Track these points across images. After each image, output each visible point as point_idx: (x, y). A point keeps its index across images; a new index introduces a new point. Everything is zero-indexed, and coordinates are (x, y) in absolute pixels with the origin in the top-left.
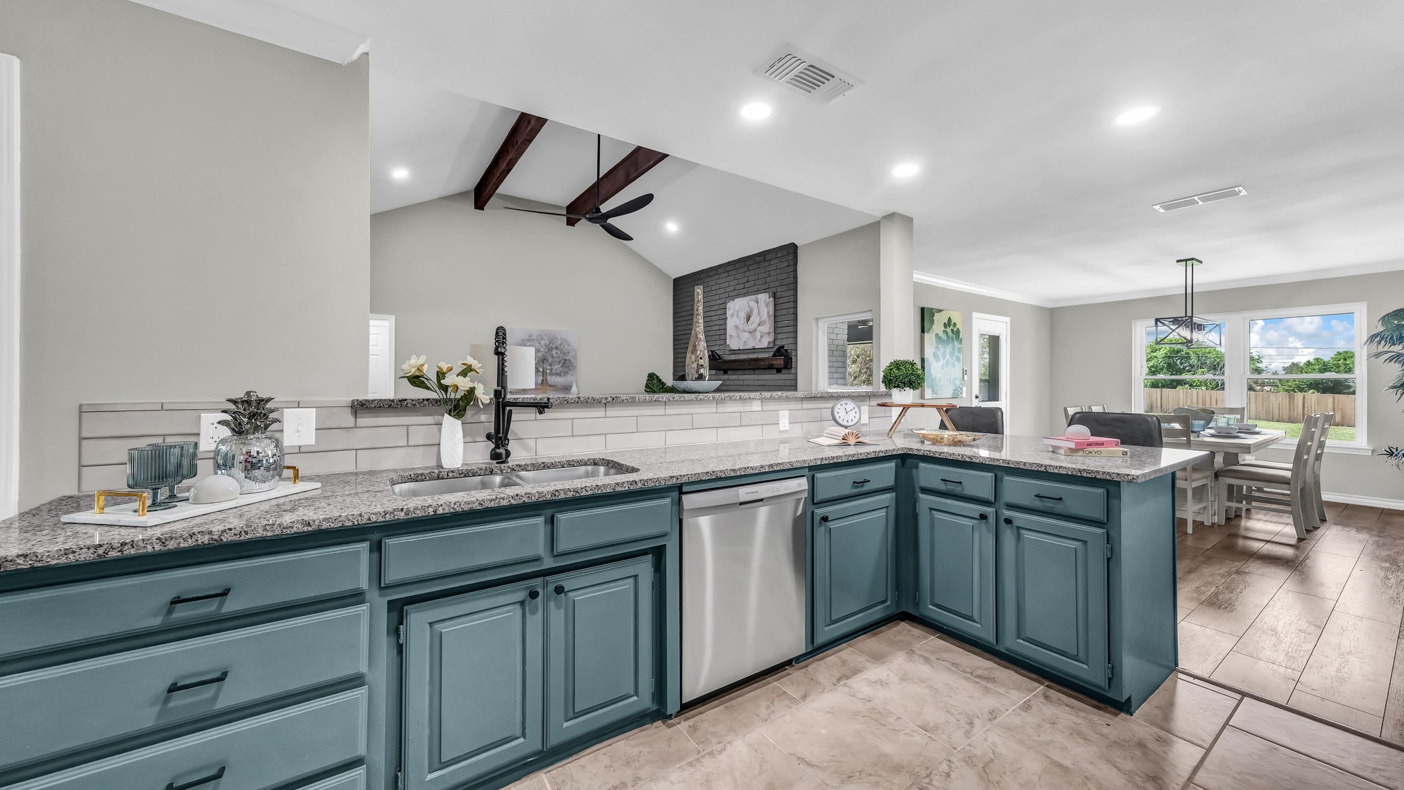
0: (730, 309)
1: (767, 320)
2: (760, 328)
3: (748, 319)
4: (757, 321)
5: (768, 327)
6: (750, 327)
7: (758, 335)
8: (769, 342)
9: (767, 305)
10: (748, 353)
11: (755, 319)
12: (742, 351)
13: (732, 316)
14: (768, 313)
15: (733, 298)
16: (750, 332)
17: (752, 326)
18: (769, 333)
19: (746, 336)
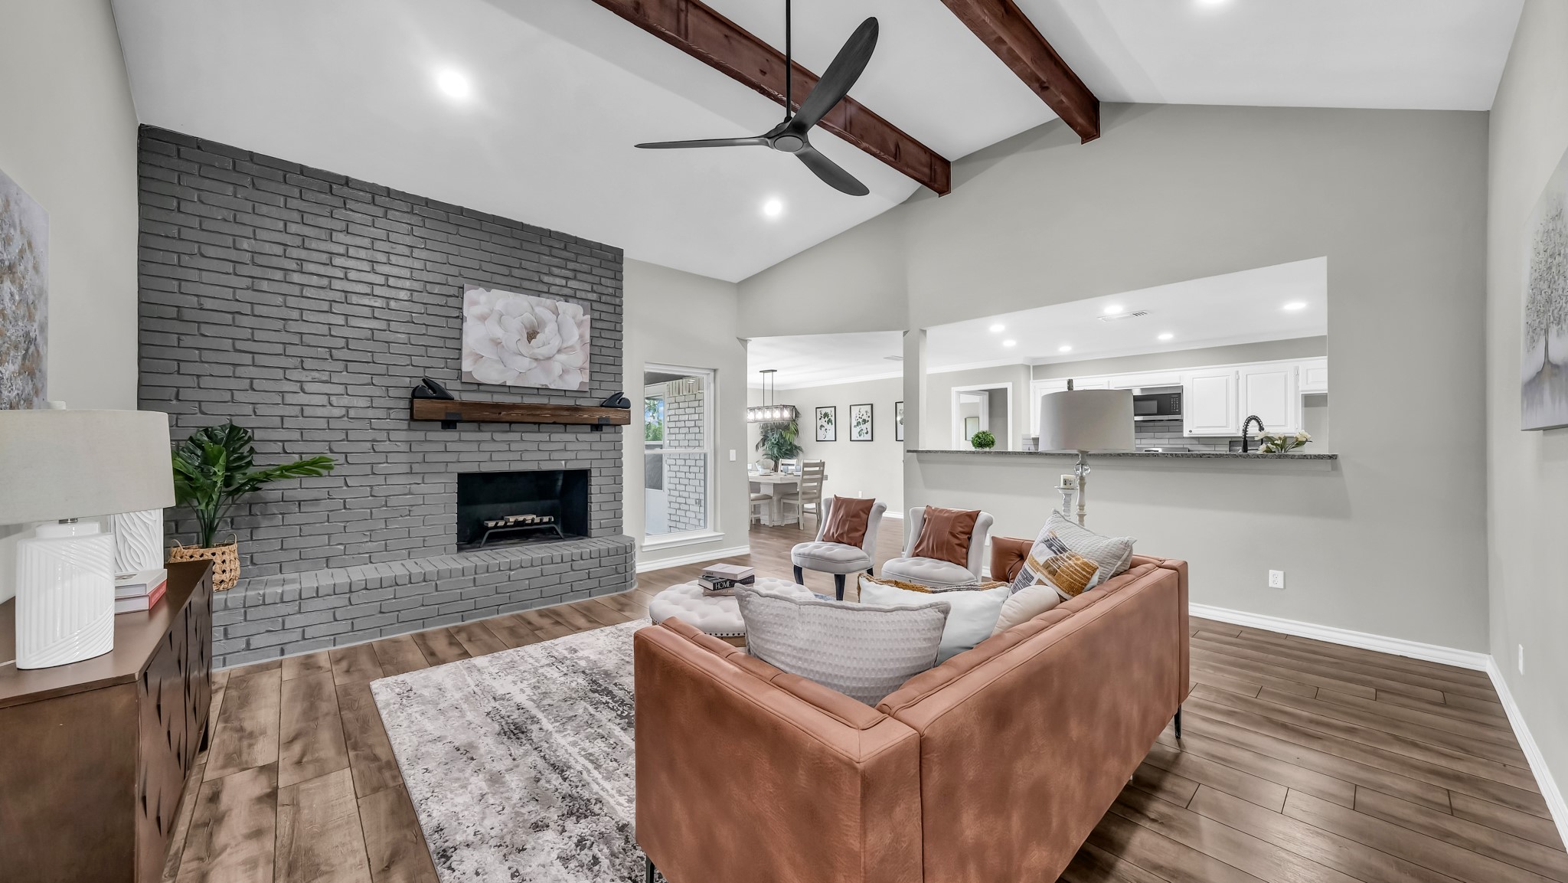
0: (475, 303)
1: (578, 347)
2: (562, 357)
3: (532, 335)
4: (556, 343)
5: (579, 358)
6: (537, 351)
7: (557, 369)
8: (582, 383)
9: (579, 324)
10: (522, 395)
11: (548, 339)
12: (507, 390)
13: (483, 318)
14: (581, 336)
15: (488, 284)
16: (536, 360)
17: (540, 347)
18: (581, 369)
19: (524, 363)
